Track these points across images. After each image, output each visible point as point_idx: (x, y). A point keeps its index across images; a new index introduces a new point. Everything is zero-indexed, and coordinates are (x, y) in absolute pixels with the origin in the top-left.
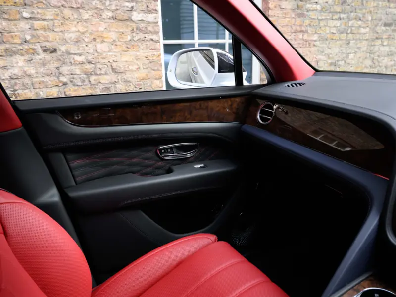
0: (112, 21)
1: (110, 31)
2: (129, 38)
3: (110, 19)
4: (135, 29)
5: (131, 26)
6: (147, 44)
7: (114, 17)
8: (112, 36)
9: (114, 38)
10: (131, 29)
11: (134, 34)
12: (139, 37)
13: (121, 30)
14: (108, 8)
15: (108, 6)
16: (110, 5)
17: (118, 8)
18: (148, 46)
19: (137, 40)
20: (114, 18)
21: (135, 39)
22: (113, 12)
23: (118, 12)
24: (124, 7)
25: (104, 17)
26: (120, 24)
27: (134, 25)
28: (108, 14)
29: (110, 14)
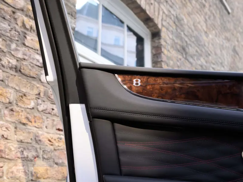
0: (13, 73)
1: (8, 86)
2: (32, 104)
3: (11, 68)
4: (42, 94)
5: (38, 88)
6: (54, 120)
7: (19, 68)
8: (8, 95)
9: (12, 99)
10: (37, 92)
11: (40, 101)
12: (45, 107)
13: (24, 90)
14: (13, 52)
15: (13, 50)
16: (16, 50)
17: (26, 58)
18: (55, 123)
19: (42, 111)
20: (17, 70)
21: (41, 108)
22: (17, 61)
23: (25, 63)
24: (33, 59)
25: (3, 63)
26: (24, 80)
27: (42, 89)
28: (11, 61)
29: (14, 62)
